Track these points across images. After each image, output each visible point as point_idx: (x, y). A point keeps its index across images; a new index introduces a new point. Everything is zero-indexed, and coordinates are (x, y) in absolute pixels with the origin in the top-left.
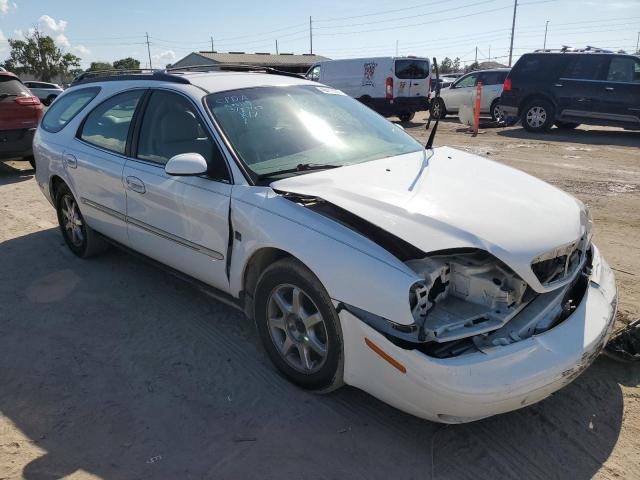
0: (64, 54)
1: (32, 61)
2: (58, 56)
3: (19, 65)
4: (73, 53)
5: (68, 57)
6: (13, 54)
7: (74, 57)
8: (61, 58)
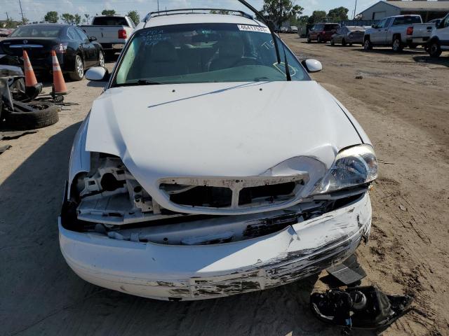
0: (294, 6)
1: (274, 11)
2: (290, 7)
3: (266, 14)
4: (299, 5)
5: (296, 8)
6: (264, 6)
7: (300, 7)
8: (292, 9)
